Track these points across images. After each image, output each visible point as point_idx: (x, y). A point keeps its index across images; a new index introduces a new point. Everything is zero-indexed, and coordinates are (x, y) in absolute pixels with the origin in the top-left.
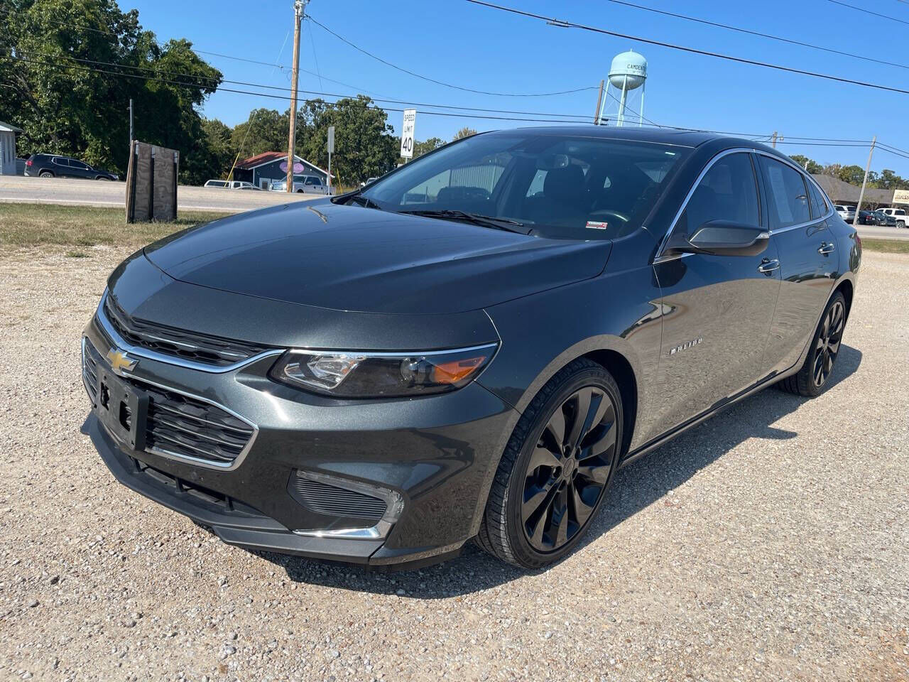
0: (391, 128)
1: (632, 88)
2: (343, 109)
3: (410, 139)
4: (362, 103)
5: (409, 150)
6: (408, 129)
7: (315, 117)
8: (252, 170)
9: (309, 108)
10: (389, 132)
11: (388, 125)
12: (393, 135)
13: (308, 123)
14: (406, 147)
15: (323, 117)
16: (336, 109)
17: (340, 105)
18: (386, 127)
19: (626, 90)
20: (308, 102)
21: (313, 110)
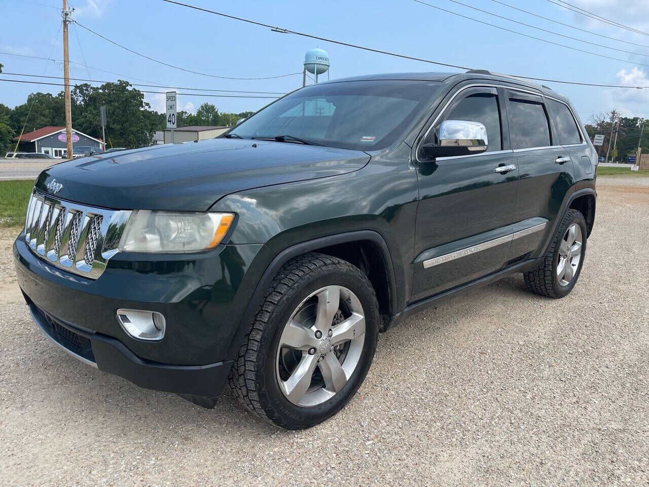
0: (148, 104)
1: (321, 73)
2: (107, 91)
3: (173, 114)
4: (123, 86)
5: (174, 124)
6: (171, 107)
7: (84, 97)
8: (35, 141)
9: (78, 91)
10: (147, 107)
11: (145, 103)
12: (150, 110)
13: (78, 102)
14: (170, 121)
15: (90, 98)
16: (101, 91)
17: (103, 88)
18: (144, 104)
19: (317, 74)
20: (76, 87)
21: (81, 92)
